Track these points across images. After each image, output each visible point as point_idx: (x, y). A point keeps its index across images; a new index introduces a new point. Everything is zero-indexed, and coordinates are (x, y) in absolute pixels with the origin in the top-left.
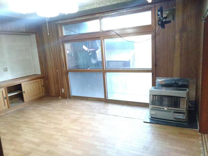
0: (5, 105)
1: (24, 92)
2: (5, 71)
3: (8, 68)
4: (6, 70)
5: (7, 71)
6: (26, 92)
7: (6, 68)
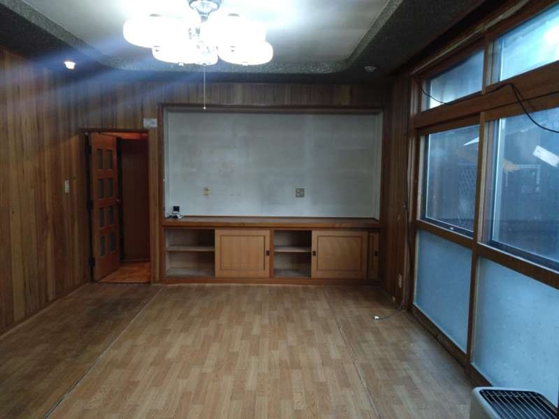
0: (264, 268)
1: (314, 252)
2: (297, 196)
3: (306, 190)
4: (300, 193)
5: (302, 196)
6: (321, 253)
7: (303, 190)
